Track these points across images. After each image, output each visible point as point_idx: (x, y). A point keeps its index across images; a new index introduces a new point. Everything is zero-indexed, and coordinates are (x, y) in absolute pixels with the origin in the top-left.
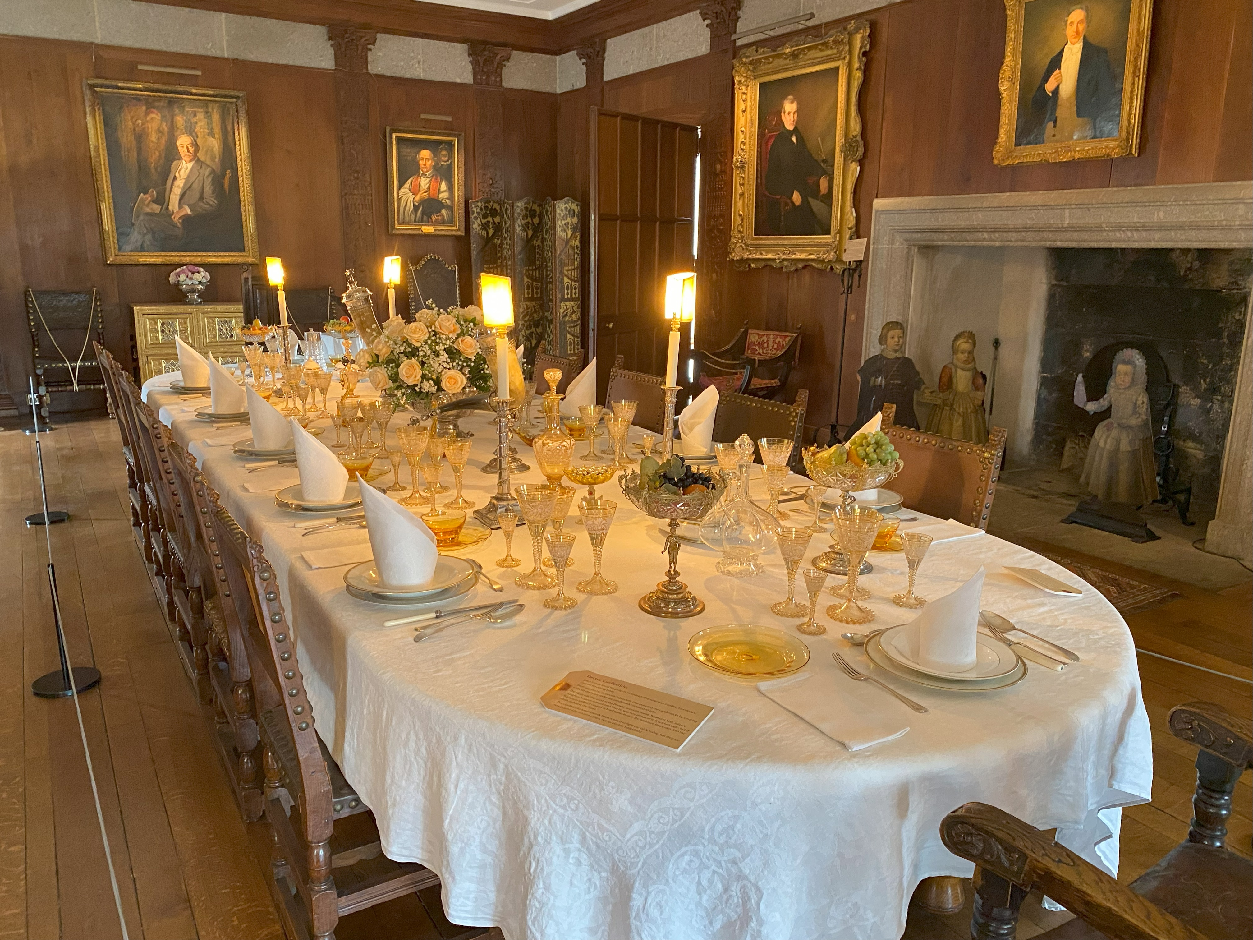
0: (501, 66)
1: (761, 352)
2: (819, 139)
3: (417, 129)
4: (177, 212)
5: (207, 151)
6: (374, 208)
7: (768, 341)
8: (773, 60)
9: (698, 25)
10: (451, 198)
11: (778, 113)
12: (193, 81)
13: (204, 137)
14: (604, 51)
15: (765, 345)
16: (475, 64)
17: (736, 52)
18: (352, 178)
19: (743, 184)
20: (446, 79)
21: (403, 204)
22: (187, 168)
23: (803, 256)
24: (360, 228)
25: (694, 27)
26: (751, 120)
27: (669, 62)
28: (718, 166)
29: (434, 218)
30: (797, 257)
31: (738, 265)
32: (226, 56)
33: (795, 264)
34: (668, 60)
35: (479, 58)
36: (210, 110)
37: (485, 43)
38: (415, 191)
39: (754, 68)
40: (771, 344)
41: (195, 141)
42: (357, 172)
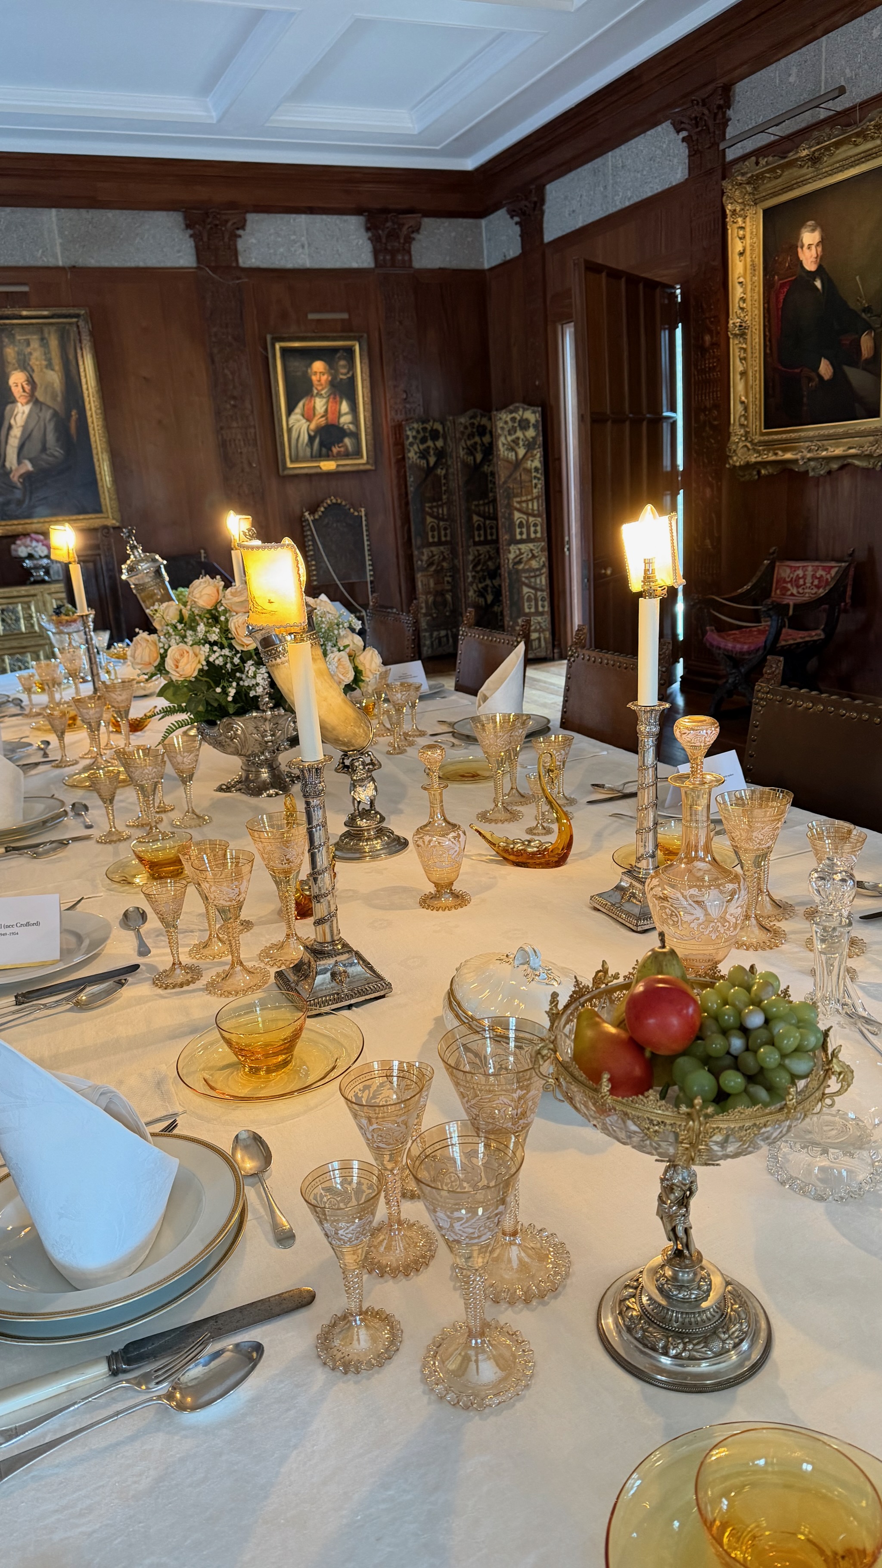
0: (409, 240)
1: (795, 591)
2: (858, 278)
3: (306, 335)
4: (17, 470)
5: (46, 388)
6: (259, 442)
7: (804, 577)
8: (783, 171)
9: (670, 142)
10: (356, 421)
11: (793, 247)
12: (22, 300)
13: (41, 370)
14: (542, 201)
15: (801, 582)
16: (375, 240)
17: (726, 170)
18: (228, 406)
19: (745, 359)
20: (338, 265)
21: (294, 435)
22: (23, 413)
23: (838, 451)
24: (243, 471)
25: (665, 146)
26: (753, 265)
27: (632, 202)
28: (707, 338)
29: (335, 450)
30: (829, 454)
31: (741, 473)
32: (60, 264)
33: (827, 463)
34: (629, 199)
35: (380, 232)
36: (46, 335)
37: (385, 211)
38: (309, 416)
39: (755, 189)
40: (809, 580)
41: (31, 377)
42: (234, 398)
